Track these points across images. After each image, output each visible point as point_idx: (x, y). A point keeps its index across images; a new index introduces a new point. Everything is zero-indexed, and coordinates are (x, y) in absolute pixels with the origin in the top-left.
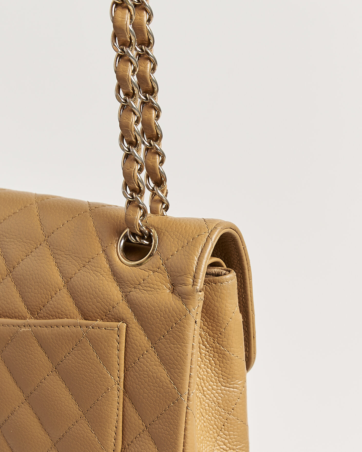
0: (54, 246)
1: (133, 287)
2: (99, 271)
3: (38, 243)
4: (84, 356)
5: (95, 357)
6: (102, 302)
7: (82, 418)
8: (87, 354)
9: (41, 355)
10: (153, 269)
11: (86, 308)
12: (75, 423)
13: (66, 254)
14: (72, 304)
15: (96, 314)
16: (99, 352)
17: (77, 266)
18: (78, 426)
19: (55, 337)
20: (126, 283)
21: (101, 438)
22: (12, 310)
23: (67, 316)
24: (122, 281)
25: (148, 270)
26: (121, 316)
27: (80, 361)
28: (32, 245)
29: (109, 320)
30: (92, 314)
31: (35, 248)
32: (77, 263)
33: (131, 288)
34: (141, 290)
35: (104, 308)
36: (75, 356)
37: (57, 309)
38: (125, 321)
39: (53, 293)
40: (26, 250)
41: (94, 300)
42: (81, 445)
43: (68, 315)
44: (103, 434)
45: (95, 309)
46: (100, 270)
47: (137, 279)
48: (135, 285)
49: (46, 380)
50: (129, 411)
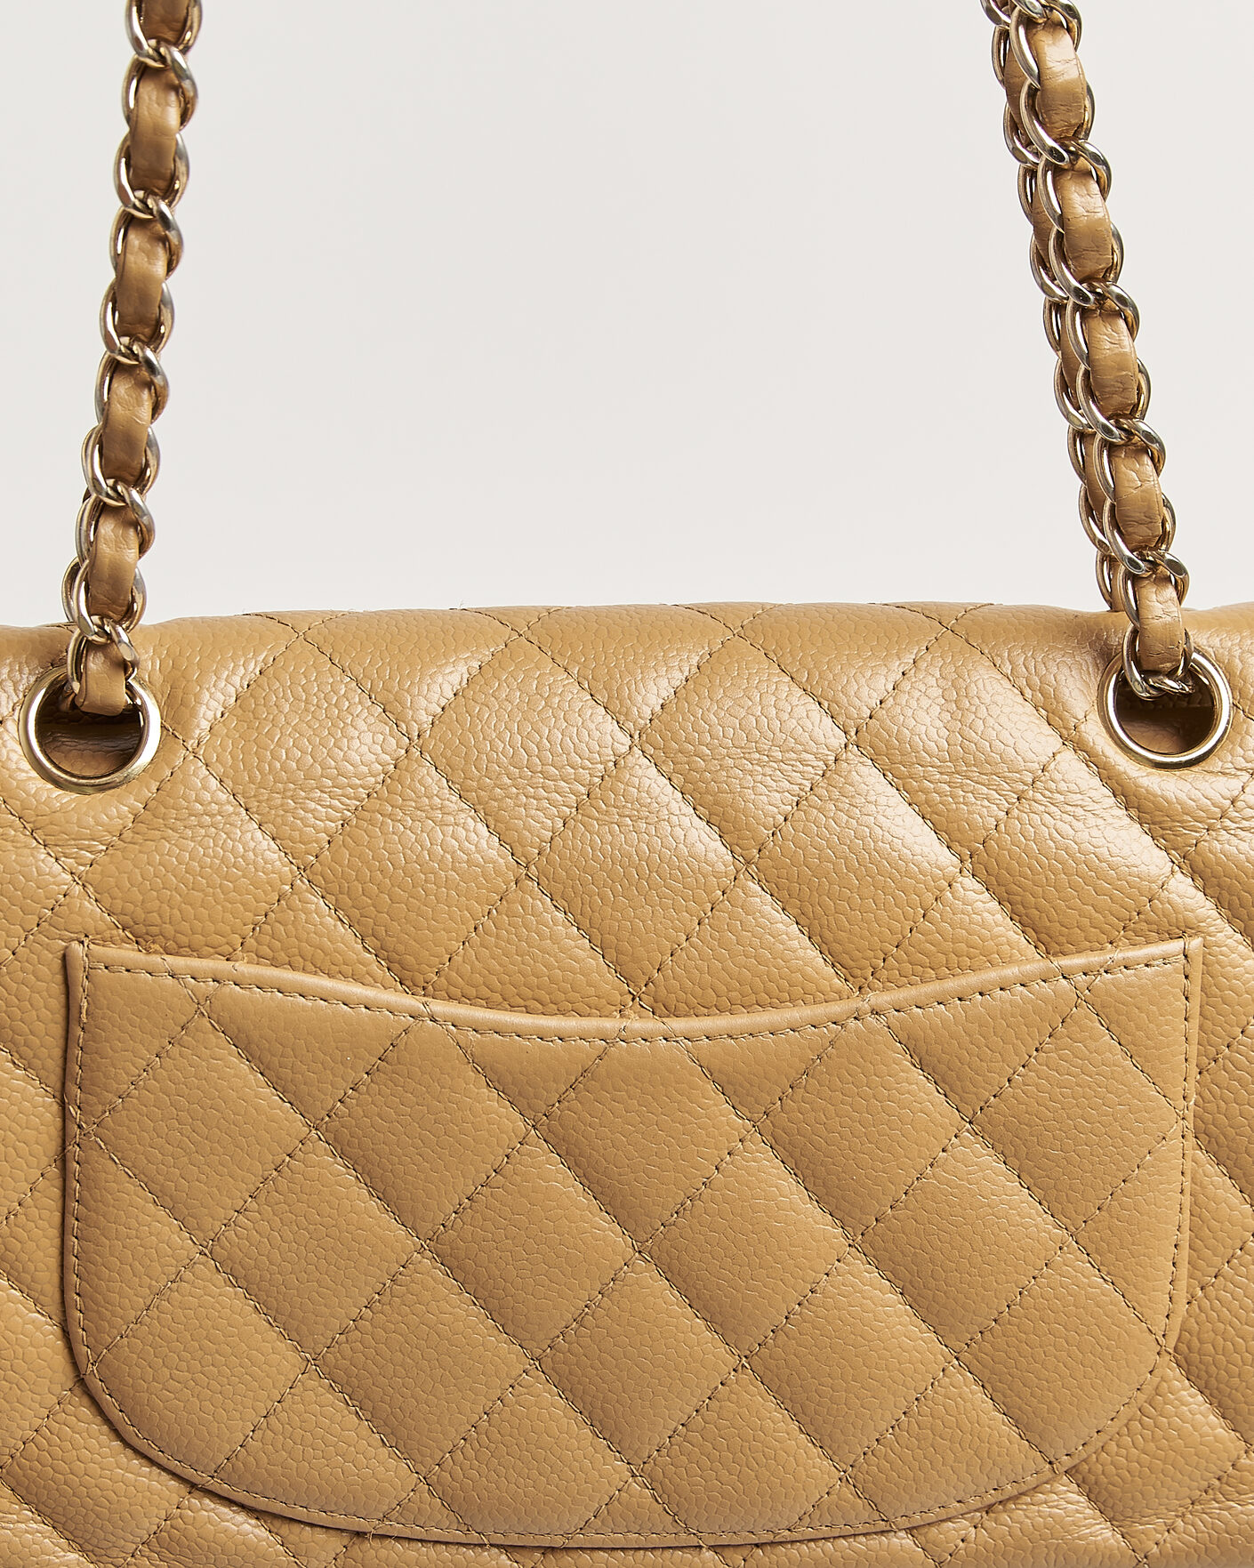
0: (892, 754)
1: (1204, 829)
2: (1079, 803)
3: (827, 755)
4: (1080, 1062)
5: (1117, 1054)
6: (1115, 891)
7: (1065, 1248)
8: (1091, 1053)
9: (922, 1094)
10: (1247, 765)
11: (1057, 919)
12: (1042, 1269)
13: (943, 771)
14: (999, 917)
15: (1093, 930)
16: (1129, 1038)
17: (998, 802)
18: (1053, 1275)
19: (980, 1026)
20: (1178, 822)
21: (1135, 1291)
22: (781, 981)
23: (989, 958)
24: (1163, 816)
25: (1233, 771)
26: (1181, 919)
27: (1067, 1079)
28: (810, 765)
29: (1136, 940)
30: (1079, 932)
31: (821, 773)
32: (994, 792)
33: (1196, 832)
34: (1232, 832)
35: (1123, 907)
36: (1048, 1068)
37: (953, 943)
38: (1193, 931)
39: (929, 897)
40: (791, 786)
41: (1088, 890)
42: (1066, 1330)
43: (994, 953)
44: (1144, 1277)
45: (1090, 915)
46: (1083, 800)
47: (1213, 804)
48: (1209, 821)
49: (938, 1167)
50: (1210, 1189)
